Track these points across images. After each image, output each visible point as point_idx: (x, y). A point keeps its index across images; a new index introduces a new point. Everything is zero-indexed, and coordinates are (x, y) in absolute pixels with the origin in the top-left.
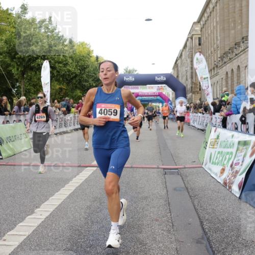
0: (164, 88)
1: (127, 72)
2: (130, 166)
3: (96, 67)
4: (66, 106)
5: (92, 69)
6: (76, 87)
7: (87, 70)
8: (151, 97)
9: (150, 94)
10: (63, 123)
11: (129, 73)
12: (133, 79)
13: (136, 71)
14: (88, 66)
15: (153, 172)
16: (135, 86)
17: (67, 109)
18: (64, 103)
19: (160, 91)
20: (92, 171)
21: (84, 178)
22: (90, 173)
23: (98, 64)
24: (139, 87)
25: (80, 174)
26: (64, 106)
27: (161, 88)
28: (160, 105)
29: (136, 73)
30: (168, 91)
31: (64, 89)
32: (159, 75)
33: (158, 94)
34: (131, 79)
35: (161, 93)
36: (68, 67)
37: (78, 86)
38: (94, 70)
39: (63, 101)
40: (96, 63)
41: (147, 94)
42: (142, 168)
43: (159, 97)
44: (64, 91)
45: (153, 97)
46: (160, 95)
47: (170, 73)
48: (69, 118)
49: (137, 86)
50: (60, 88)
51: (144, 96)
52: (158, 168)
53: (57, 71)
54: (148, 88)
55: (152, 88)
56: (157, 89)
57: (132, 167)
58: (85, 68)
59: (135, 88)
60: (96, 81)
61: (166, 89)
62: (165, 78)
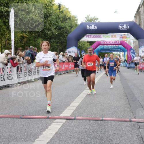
0: (127, 36)
1: (88, 20)
2: (101, 118)
3: (59, 16)
4: (30, 55)
5: (54, 18)
6: (39, 36)
7: (49, 19)
8: (113, 46)
9: (111, 43)
10: (27, 71)
11: (90, 21)
12: (96, 28)
13: (97, 19)
14: (50, 15)
16: (97, 35)
18: (28, 51)
20: (62, 124)
21: (54, 132)
22: (60, 126)
23: (60, 12)
24: (102, 35)
25: (49, 127)
26: (28, 55)
27: (124, 37)
28: (122, 54)
29: (97, 21)
30: (130, 40)
31: (26, 37)
32: (122, 24)
33: (120, 43)
34: (94, 27)
35: (124, 41)
37: (41, 34)
38: (56, 18)
39: (27, 49)
41: (108, 43)
42: (114, 121)
43: (120, 46)
44: (26, 39)
45: (115, 46)
46: (122, 43)
48: (33, 67)
49: (99, 35)
50: (21, 36)
51: (105, 45)
52: (131, 121)
54: (110, 36)
55: (115, 36)
56: (120, 38)
57: (102, 120)
58: (48, 17)
59: (97, 37)
60: (59, 29)
61: (129, 37)
62: (128, 26)
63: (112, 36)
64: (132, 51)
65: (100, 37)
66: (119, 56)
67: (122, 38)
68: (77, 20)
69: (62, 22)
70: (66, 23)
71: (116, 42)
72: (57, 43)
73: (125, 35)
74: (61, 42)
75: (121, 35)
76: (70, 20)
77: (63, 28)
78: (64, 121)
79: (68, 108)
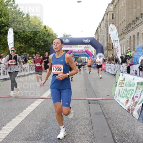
0: (89, 47)
1: (64, 36)
3: (44, 33)
4: (24, 59)
5: (42, 34)
6: (31, 46)
7: (38, 35)
8: (80, 53)
9: (79, 51)
10: (22, 69)
11: (66, 37)
12: (69, 41)
13: (71, 35)
14: (39, 32)
15: (82, 102)
16: (70, 46)
17: (25, 60)
18: (23, 56)
19: (87, 49)
20: (41, 101)
21: (36, 106)
22: (40, 103)
23: (45, 31)
24: (73, 46)
25: (33, 103)
26: (23, 58)
28: (87, 58)
29: (70, 37)
30: (91, 49)
31: (23, 47)
32: (86, 39)
33: (85, 51)
34: (67, 41)
35: (87, 50)
36: (26, 33)
37: (33, 45)
38: (43, 35)
39: (22, 55)
40: (45, 30)
41: (77, 51)
42: (75, 99)
43: (85, 53)
44: (23, 48)
45: (82, 53)
46: (86, 51)
47: (93, 37)
48: (26, 66)
49: (71, 46)
50: (20, 46)
51: (76, 52)
52: (85, 99)
53: (18, 35)
54: (78, 47)
55: (81, 47)
56: (85, 48)
58: (37, 33)
59: (70, 47)
60: (44, 42)
61: (90, 48)
62: (90, 40)
63: (79, 46)
64: (93, 56)
65: (72, 47)
66: (85, 59)
67: (86, 48)
68: (57, 36)
69: (47, 37)
70: (49, 38)
71: (82, 50)
72: (43, 51)
73: (87, 46)
74: (46, 50)
75: (85, 46)
76: (52, 36)
77: (48, 41)
78: (43, 100)
79: (47, 92)
